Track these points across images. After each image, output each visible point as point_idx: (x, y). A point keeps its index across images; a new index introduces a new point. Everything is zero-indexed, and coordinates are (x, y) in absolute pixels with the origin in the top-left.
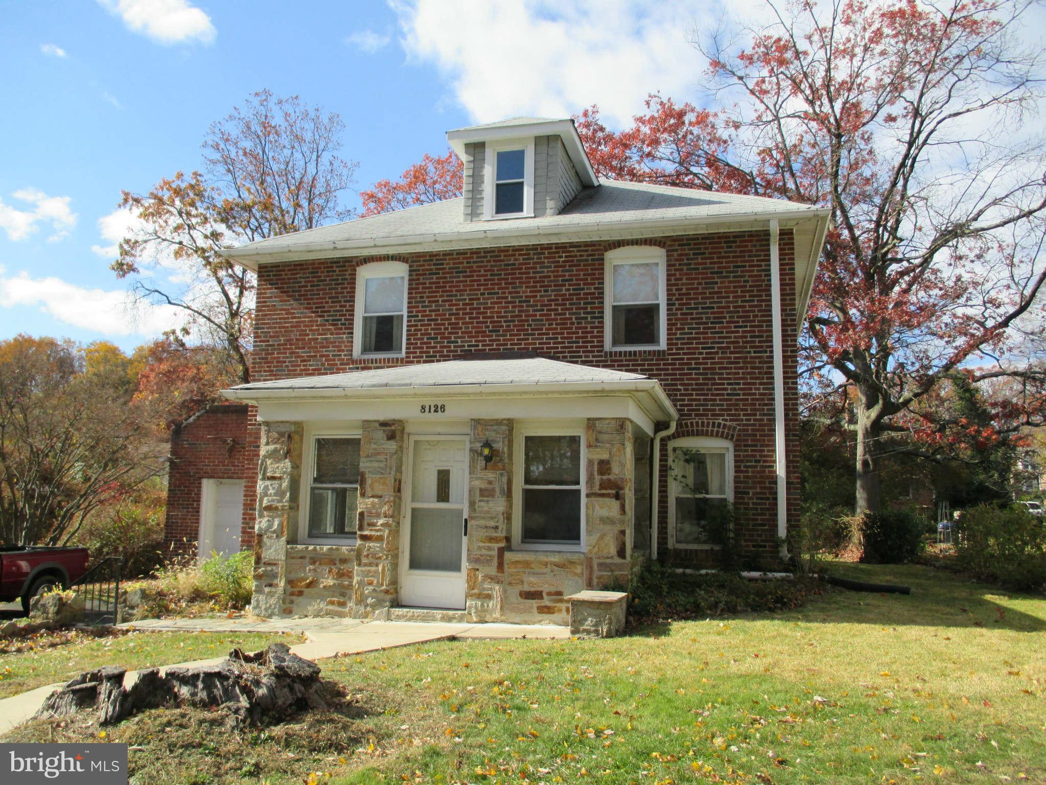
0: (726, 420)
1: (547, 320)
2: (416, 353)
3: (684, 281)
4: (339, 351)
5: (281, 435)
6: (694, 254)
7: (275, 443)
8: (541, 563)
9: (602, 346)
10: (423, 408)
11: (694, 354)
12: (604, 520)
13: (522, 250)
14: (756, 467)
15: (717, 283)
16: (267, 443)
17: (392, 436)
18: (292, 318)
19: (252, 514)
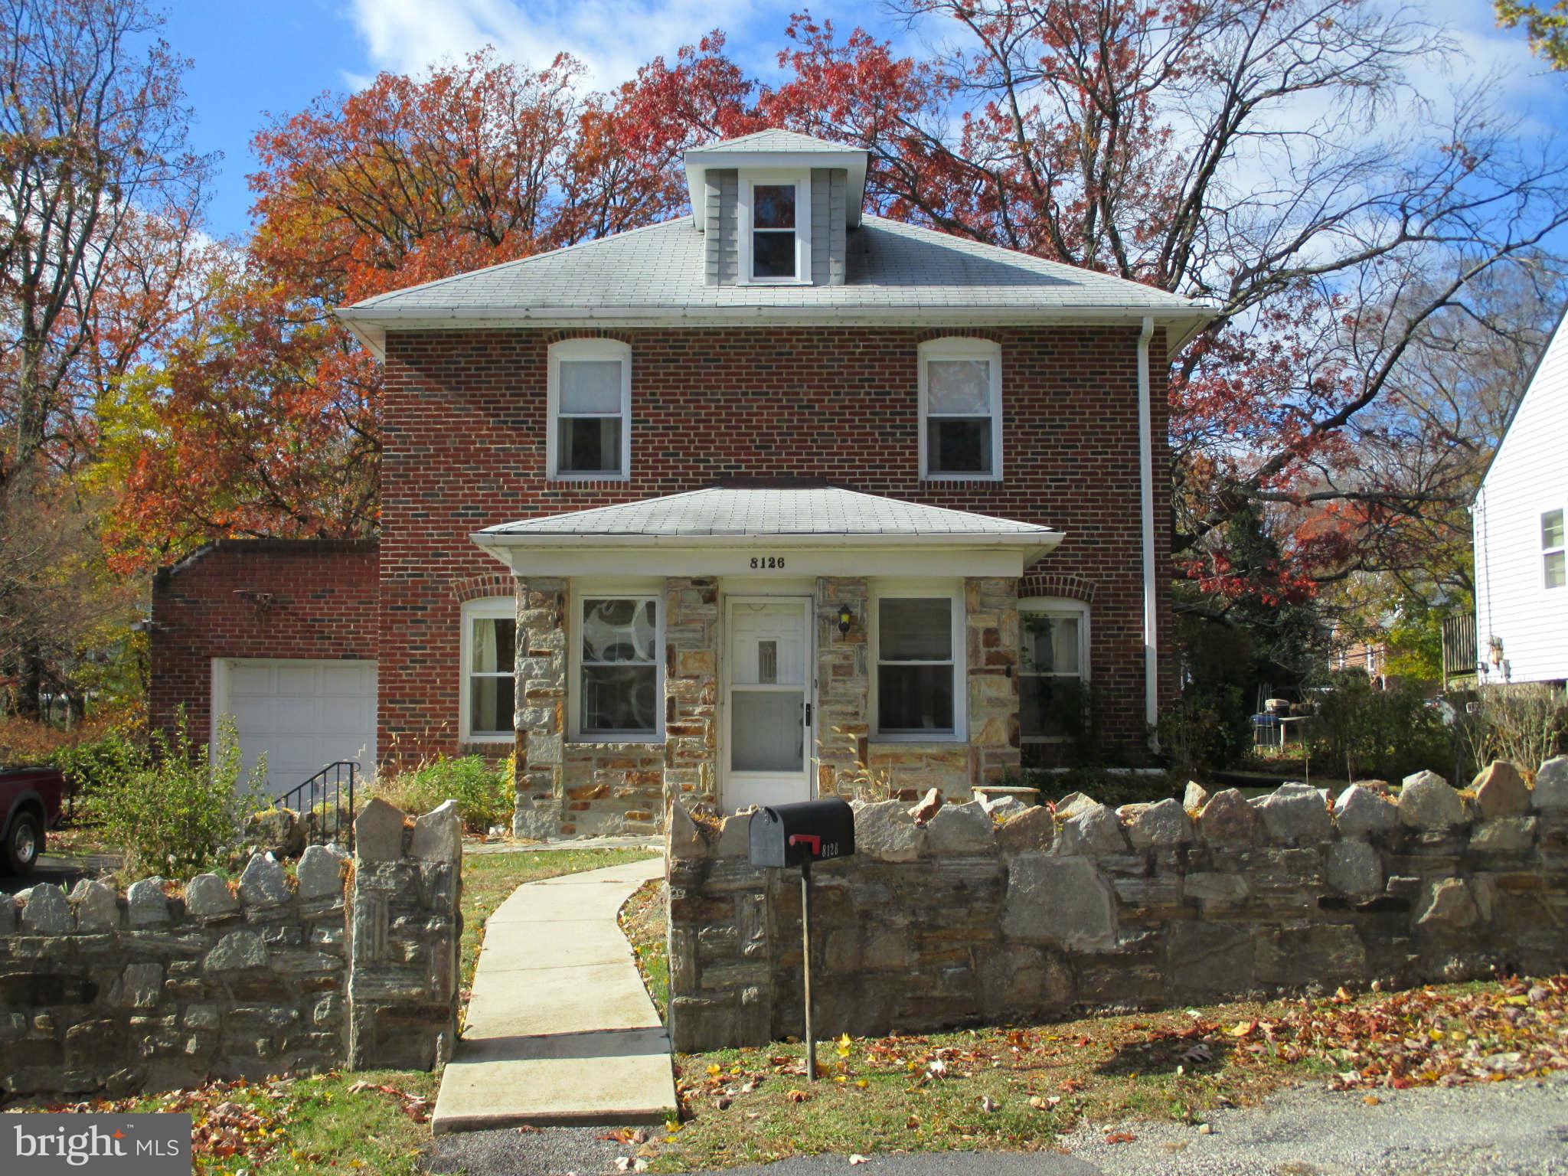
0: (1080, 575)
1: (839, 435)
2: (647, 474)
3: (1026, 389)
4: (525, 468)
5: (548, 595)
6: (1039, 353)
7: (539, 607)
8: (912, 755)
9: (916, 474)
10: (754, 561)
11: (1040, 487)
12: (993, 702)
13: (802, 333)
14: (1118, 635)
15: (1068, 394)
16: (527, 607)
17: (711, 598)
18: (447, 416)
19: (393, 709)
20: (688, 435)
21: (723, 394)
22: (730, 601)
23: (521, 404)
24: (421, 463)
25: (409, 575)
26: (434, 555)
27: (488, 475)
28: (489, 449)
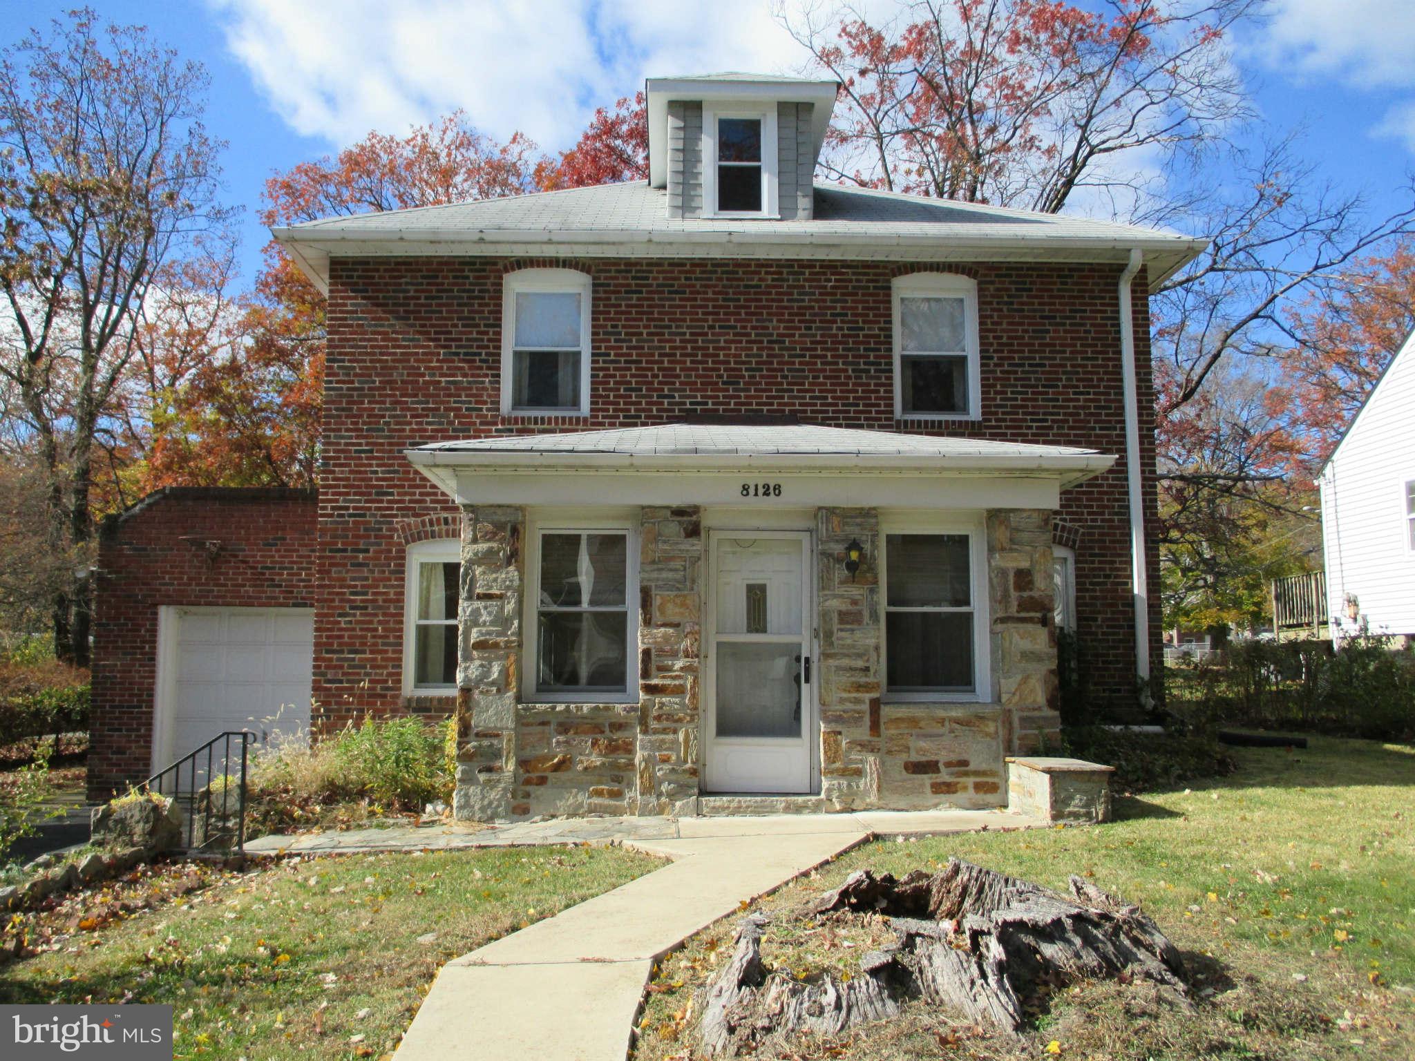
0: (1065, 520)
1: (810, 371)
2: (608, 410)
3: (1004, 326)
4: (477, 403)
5: (499, 527)
6: (1017, 290)
7: (489, 540)
8: (933, 719)
9: (892, 412)
10: (745, 488)
11: (1021, 428)
12: (1026, 656)
13: (771, 266)
14: (1104, 583)
15: (1048, 331)
16: (475, 540)
17: (694, 531)
18: (394, 347)
19: (331, 660)
20: (652, 369)
21: (688, 327)
22: (715, 536)
23: (475, 336)
24: (365, 396)
25: (350, 516)
26: (378, 494)
27: (438, 409)
28: (439, 382)
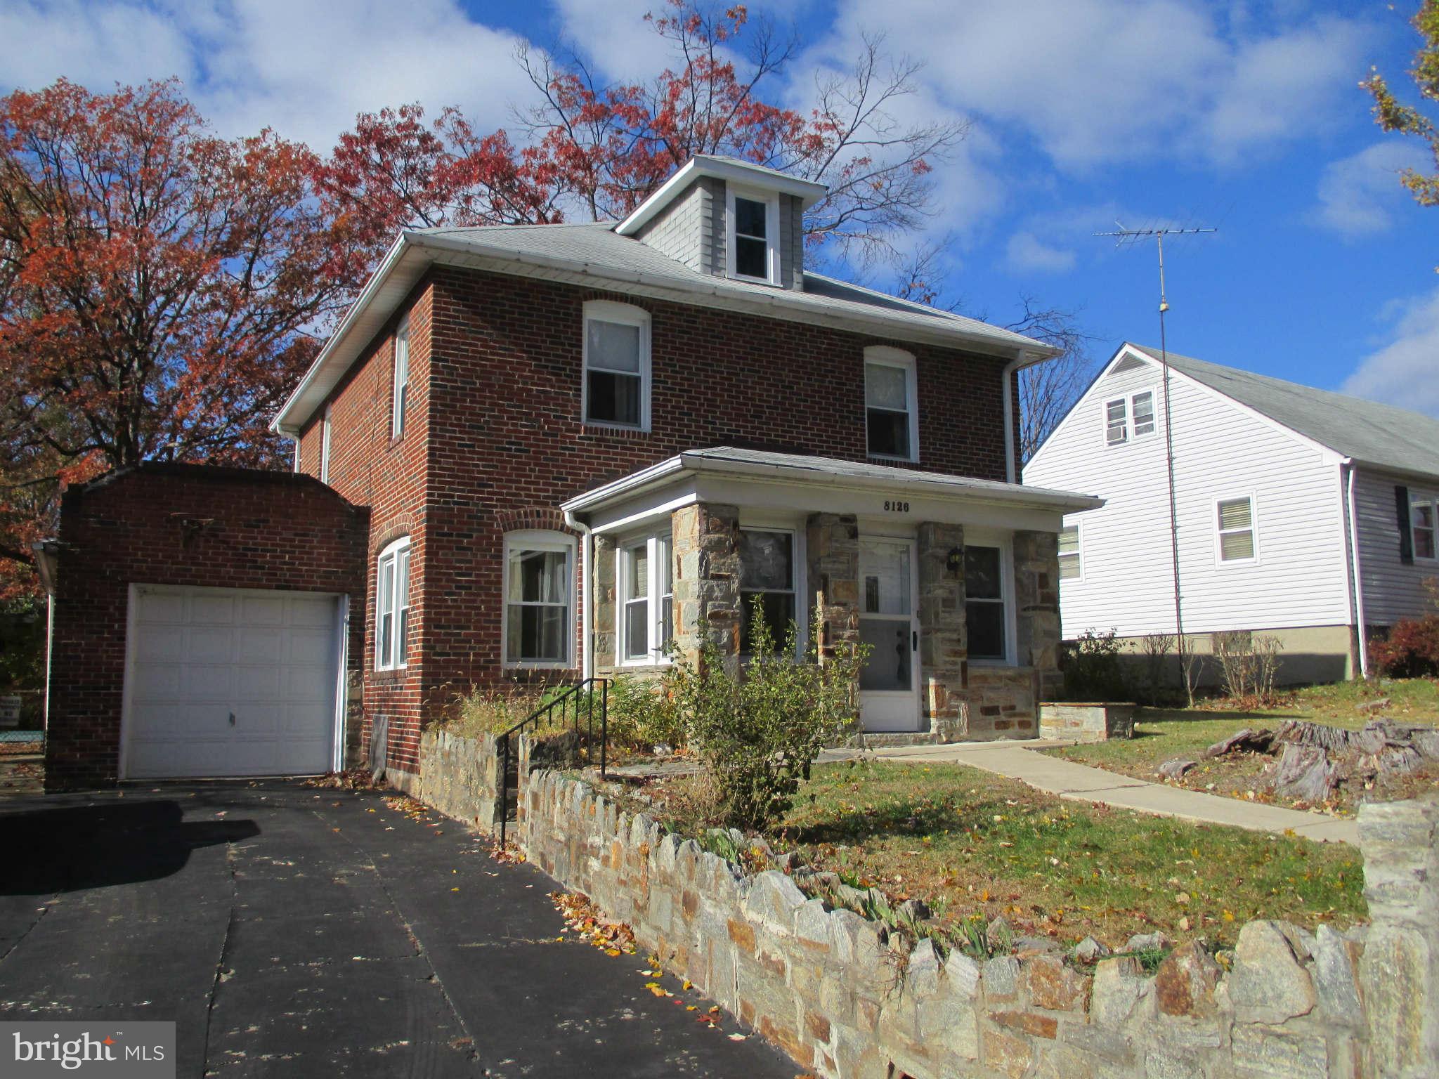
1: (811, 413)
2: (666, 429)
3: (935, 394)
4: (562, 412)
5: (725, 521)
6: (942, 368)
7: (717, 532)
9: (865, 452)
10: (887, 504)
13: (784, 326)
15: (961, 402)
16: (708, 532)
17: (854, 534)
18: (492, 354)
19: (439, 634)
21: (725, 367)
23: (560, 352)
24: (466, 395)
25: (455, 503)
26: (479, 485)
27: (530, 414)
28: (531, 390)
